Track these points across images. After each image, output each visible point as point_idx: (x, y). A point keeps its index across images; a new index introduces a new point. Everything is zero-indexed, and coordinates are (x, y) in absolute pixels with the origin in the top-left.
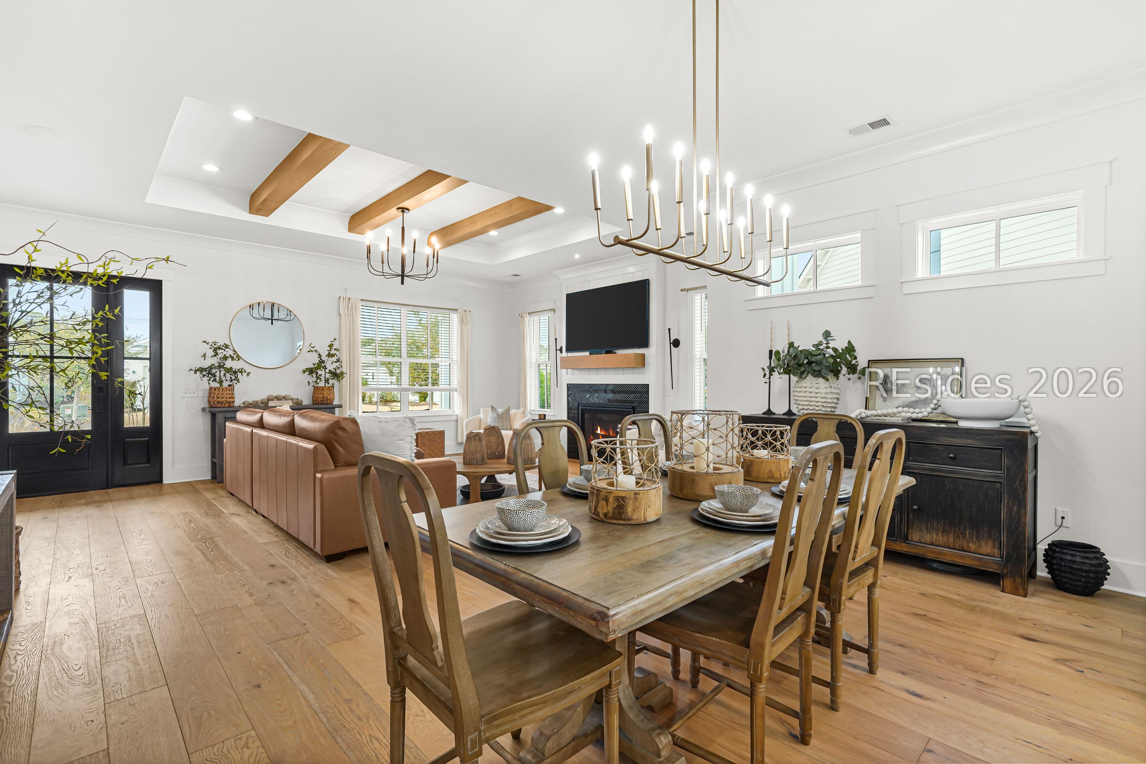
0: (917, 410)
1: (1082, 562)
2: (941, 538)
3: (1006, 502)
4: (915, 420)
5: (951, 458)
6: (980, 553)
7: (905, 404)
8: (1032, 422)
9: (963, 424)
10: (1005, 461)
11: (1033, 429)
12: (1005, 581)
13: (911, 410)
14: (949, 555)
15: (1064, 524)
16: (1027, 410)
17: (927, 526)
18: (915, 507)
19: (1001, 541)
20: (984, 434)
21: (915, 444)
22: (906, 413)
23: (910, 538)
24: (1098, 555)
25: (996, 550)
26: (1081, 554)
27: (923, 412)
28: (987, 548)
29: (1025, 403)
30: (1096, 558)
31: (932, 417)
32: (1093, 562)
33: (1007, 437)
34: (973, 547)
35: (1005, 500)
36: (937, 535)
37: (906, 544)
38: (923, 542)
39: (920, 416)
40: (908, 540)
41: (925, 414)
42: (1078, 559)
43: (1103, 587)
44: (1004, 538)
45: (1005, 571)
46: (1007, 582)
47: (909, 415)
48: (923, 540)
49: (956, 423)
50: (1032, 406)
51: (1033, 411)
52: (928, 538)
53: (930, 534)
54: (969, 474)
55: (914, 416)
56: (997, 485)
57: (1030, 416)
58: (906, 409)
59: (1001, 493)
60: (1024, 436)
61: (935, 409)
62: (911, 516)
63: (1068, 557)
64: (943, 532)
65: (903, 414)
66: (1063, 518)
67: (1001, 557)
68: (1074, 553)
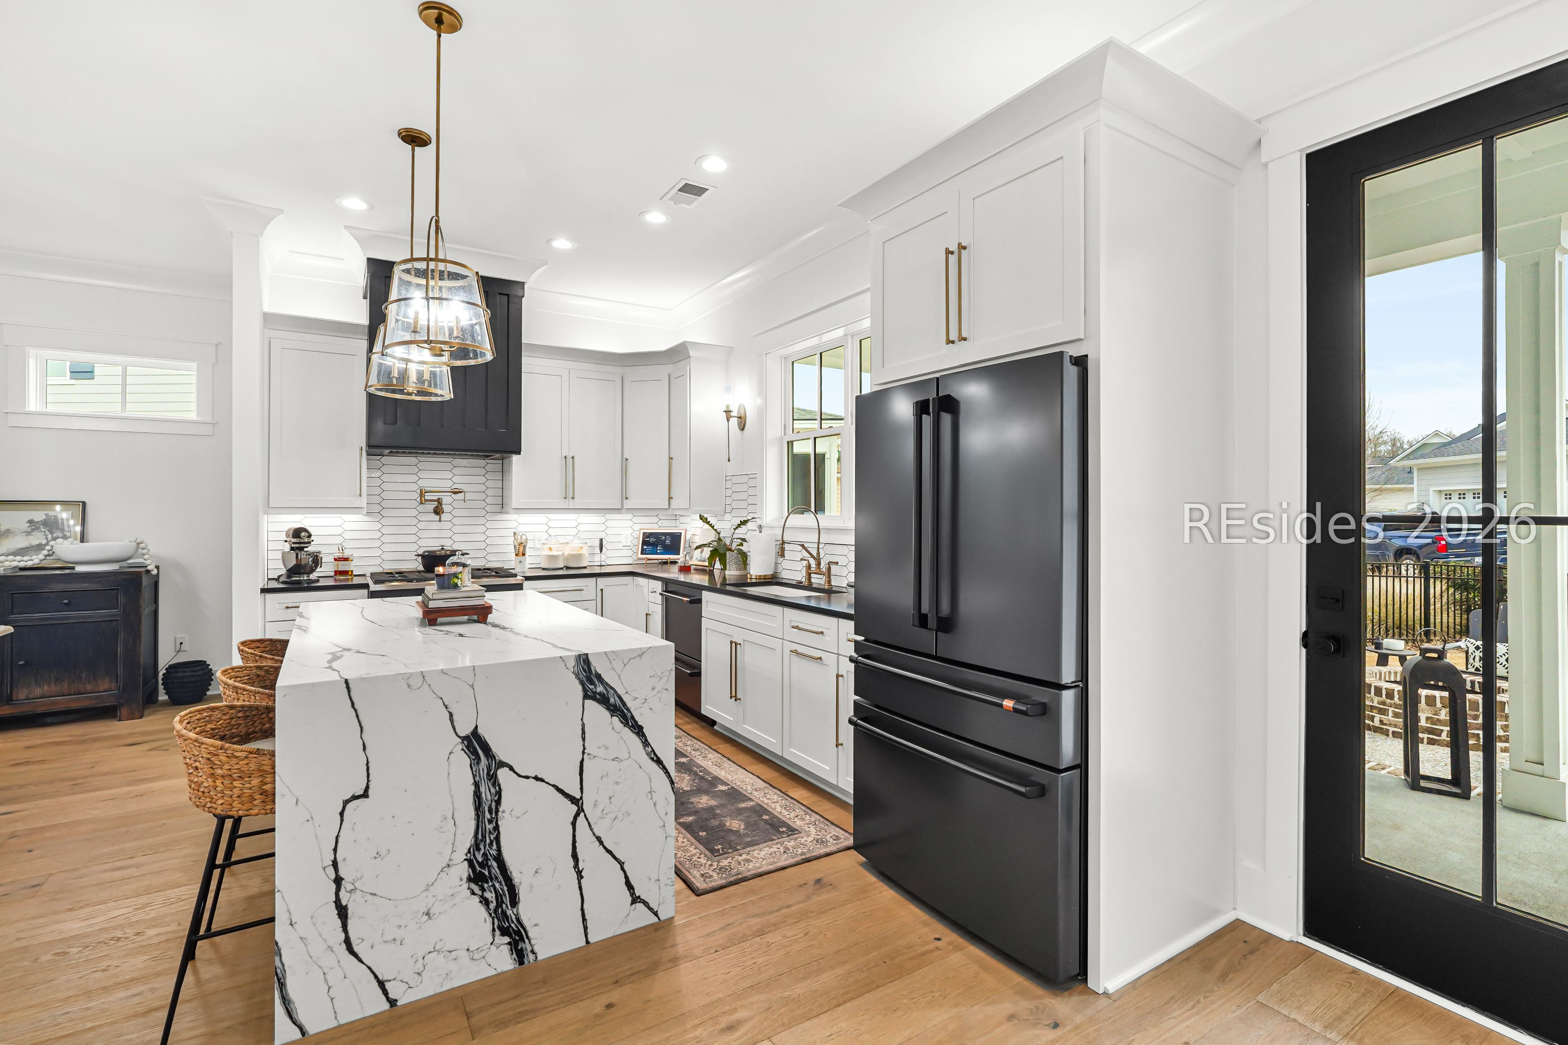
0: (26, 558)
1: (191, 676)
2: (54, 688)
3: (122, 637)
4: (22, 569)
5: (65, 604)
6: (98, 691)
7: (10, 551)
8: (148, 562)
9: (80, 569)
10: (122, 599)
11: (149, 568)
12: (122, 710)
13: (19, 558)
14: (63, 702)
15: (182, 649)
16: (144, 551)
17: (36, 680)
18: (21, 663)
19: (117, 675)
20: (101, 577)
21: (22, 595)
22: (11, 562)
23: (14, 698)
24: (204, 667)
25: (113, 685)
26: (190, 669)
27: (35, 560)
28: (104, 684)
29: (141, 545)
30: (202, 669)
31: (45, 564)
32: (199, 673)
33: (124, 577)
34: (89, 687)
35: (122, 636)
36: (49, 685)
37: (9, 706)
38: (32, 697)
39: (29, 564)
40: (11, 700)
41: (36, 561)
42: (188, 674)
43: (208, 693)
44: (120, 671)
45: (122, 701)
46: (124, 711)
47: (15, 564)
48: (31, 696)
49: (73, 568)
50: (149, 547)
51: (150, 553)
52: (38, 692)
53: (40, 688)
54: (85, 617)
55: (22, 564)
56: (114, 623)
57: (146, 557)
58: (11, 557)
59: (118, 630)
60: (139, 574)
61: (48, 555)
62: (16, 674)
63: (180, 675)
64: (56, 682)
65: (7, 564)
66: (181, 643)
67: (118, 688)
68: (184, 670)
